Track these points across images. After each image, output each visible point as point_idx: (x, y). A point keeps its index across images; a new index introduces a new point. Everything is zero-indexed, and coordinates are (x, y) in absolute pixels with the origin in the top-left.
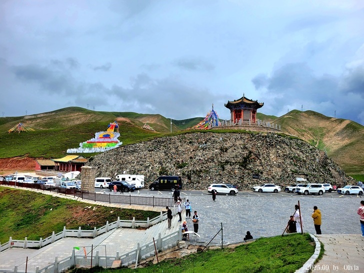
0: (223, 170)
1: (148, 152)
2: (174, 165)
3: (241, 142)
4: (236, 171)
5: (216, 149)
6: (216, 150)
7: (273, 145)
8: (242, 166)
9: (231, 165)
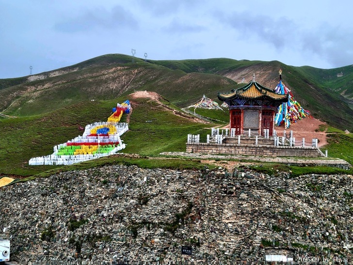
0: (135, 237)
1: (41, 197)
2: (67, 223)
3: (178, 186)
4: (156, 240)
5: (132, 198)
6: (132, 201)
7: (233, 193)
8: (169, 230)
9: (149, 229)
